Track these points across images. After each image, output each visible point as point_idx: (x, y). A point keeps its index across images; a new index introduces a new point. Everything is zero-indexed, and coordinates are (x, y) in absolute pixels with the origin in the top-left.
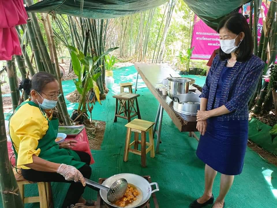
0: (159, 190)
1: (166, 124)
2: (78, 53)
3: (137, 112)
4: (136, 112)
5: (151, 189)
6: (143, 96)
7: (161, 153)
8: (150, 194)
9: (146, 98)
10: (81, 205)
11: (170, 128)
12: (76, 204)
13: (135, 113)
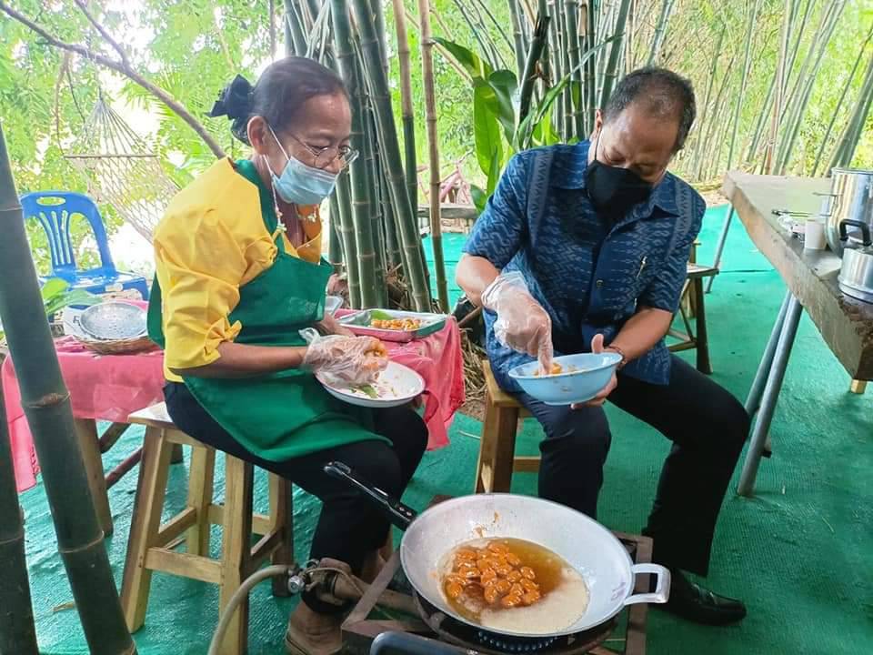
0: (669, 600)
1: (819, 398)
2: (480, 72)
3: (695, 335)
4: (691, 336)
5: (628, 587)
6: (739, 295)
7: (763, 498)
8: (619, 605)
9: (750, 302)
10: (339, 568)
11: (831, 417)
12: (324, 560)
13: (688, 339)
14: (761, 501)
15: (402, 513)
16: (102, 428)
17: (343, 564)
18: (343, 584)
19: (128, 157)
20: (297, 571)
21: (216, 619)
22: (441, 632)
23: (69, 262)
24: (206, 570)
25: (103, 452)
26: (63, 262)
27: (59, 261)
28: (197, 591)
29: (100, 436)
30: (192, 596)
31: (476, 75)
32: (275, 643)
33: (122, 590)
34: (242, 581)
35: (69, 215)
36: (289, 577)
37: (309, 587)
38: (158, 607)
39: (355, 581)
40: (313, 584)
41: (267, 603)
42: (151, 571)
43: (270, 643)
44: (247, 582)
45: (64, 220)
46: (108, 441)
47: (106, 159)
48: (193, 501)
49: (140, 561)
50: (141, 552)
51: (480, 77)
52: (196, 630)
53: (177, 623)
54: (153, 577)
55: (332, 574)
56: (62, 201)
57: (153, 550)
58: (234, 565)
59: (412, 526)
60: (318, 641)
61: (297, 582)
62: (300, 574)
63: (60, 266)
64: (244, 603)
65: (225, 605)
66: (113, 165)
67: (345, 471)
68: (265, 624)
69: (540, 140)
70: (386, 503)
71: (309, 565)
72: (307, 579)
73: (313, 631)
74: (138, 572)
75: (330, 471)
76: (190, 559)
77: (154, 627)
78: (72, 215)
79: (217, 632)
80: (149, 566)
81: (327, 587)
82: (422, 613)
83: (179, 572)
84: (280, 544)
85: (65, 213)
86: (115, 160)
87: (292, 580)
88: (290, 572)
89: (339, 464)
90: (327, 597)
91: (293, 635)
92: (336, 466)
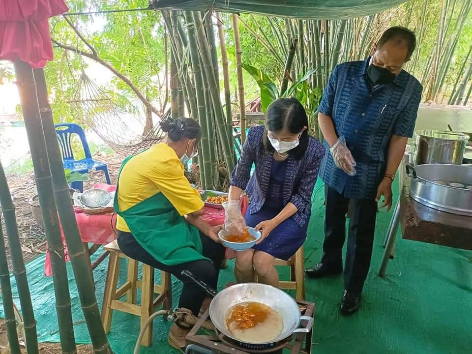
5: (297, 325)
8: (291, 332)
14: (388, 279)
15: (211, 292)
16: (90, 245)
17: (190, 311)
18: (189, 318)
19: (97, 100)
20: (171, 313)
21: (139, 330)
22: (223, 340)
23: (71, 156)
24: (136, 310)
25: (91, 255)
26: (68, 157)
27: (66, 156)
28: (132, 318)
29: (89, 248)
30: (130, 319)
31: (258, 80)
32: (163, 340)
33: (102, 314)
34: (150, 316)
35: (70, 135)
36: (168, 315)
37: (176, 320)
38: (116, 324)
39: (194, 318)
40: (177, 318)
41: (161, 323)
42: (112, 310)
43: (162, 340)
44: (151, 316)
45: (68, 137)
46: (93, 250)
47: (86, 102)
48: (130, 279)
49: (108, 305)
50: (109, 302)
51: (261, 80)
52: (131, 334)
53: (124, 331)
54: (114, 312)
55: (185, 314)
56: (67, 128)
57: (113, 301)
58: (147, 309)
59: (215, 297)
60: (181, 340)
61: (171, 317)
62: (173, 314)
63: (67, 158)
64: (151, 324)
65: (143, 324)
66: (89, 105)
67: (190, 274)
68: (160, 332)
69: (300, 89)
70: (205, 288)
71: (176, 310)
72: (175, 316)
73: (180, 335)
74: (108, 310)
75: (184, 274)
76: (128, 305)
77: (114, 332)
78: (72, 134)
79: (140, 336)
80: (112, 308)
81: (183, 320)
82: (217, 333)
83: (124, 310)
84: (166, 298)
85: (69, 134)
86: (91, 102)
87: (169, 317)
88: (168, 313)
89: (187, 271)
90: (182, 324)
91: (171, 337)
92: (185, 272)
